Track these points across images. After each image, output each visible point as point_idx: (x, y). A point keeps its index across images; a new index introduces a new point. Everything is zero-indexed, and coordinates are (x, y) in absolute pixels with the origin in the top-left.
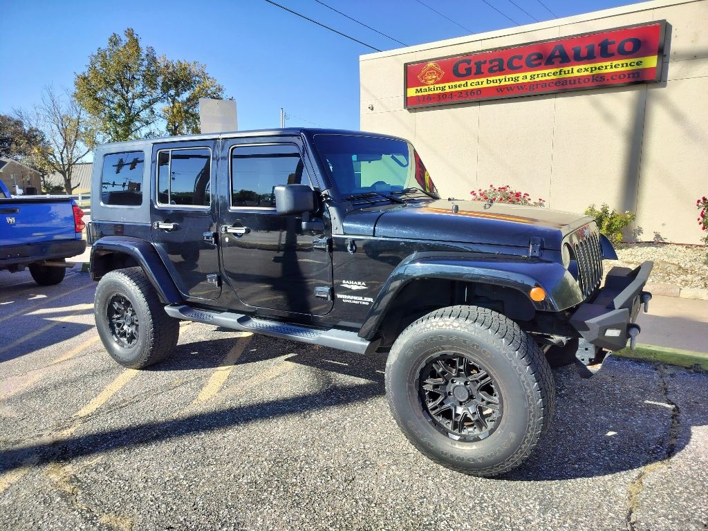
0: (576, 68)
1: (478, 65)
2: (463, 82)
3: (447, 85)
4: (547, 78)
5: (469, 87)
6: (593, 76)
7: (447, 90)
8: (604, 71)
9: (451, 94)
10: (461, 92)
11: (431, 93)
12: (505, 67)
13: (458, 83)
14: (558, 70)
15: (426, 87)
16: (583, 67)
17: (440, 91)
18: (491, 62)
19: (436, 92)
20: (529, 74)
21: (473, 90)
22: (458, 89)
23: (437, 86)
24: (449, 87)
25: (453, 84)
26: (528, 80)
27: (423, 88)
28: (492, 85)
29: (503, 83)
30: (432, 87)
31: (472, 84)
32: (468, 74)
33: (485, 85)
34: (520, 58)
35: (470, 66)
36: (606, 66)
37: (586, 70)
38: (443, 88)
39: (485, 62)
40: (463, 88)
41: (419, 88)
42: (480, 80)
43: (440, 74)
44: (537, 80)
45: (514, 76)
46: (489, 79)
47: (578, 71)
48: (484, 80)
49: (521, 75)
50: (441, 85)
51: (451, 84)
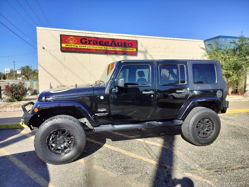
0: (118, 48)
1: (89, 41)
2: (84, 46)
3: (78, 45)
4: (111, 49)
5: (86, 48)
6: (122, 51)
7: (78, 47)
8: (125, 50)
9: (80, 49)
10: (84, 49)
11: (72, 47)
12: (98, 43)
13: (82, 46)
14: (114, 48)
15: (70, 45)
16: (120, 48)
17: (76, 47)
18: (94, 41)
19: (74, 47)
20: (106, 47)
21: (88, 49)
22: (82, 47)
23: (74, 45)
24: (79, 46)
25: (81, 45)
26: (105, 49)
27: (69, 45)
28: (94, 48)
29: (98, 48)
30: (72, 45)
31: (87, 47)
32: (86, 43)
33: (92, 48)
34: (103, 42)
35: (86, 41)
36: (125, 49)
37: (121, 49)
38: (77, 46)
39: (92, 41)
40: (84, 47)
41: (67, 45)
42: (90, 46)
43: (75, 41)
44: (108, 49)
45: (101, 47)
46: (93, 46)
47: (119, 49)
48: (92, 46)
49: (103, 47)
50: (76, 45)
51: (80, 45)
